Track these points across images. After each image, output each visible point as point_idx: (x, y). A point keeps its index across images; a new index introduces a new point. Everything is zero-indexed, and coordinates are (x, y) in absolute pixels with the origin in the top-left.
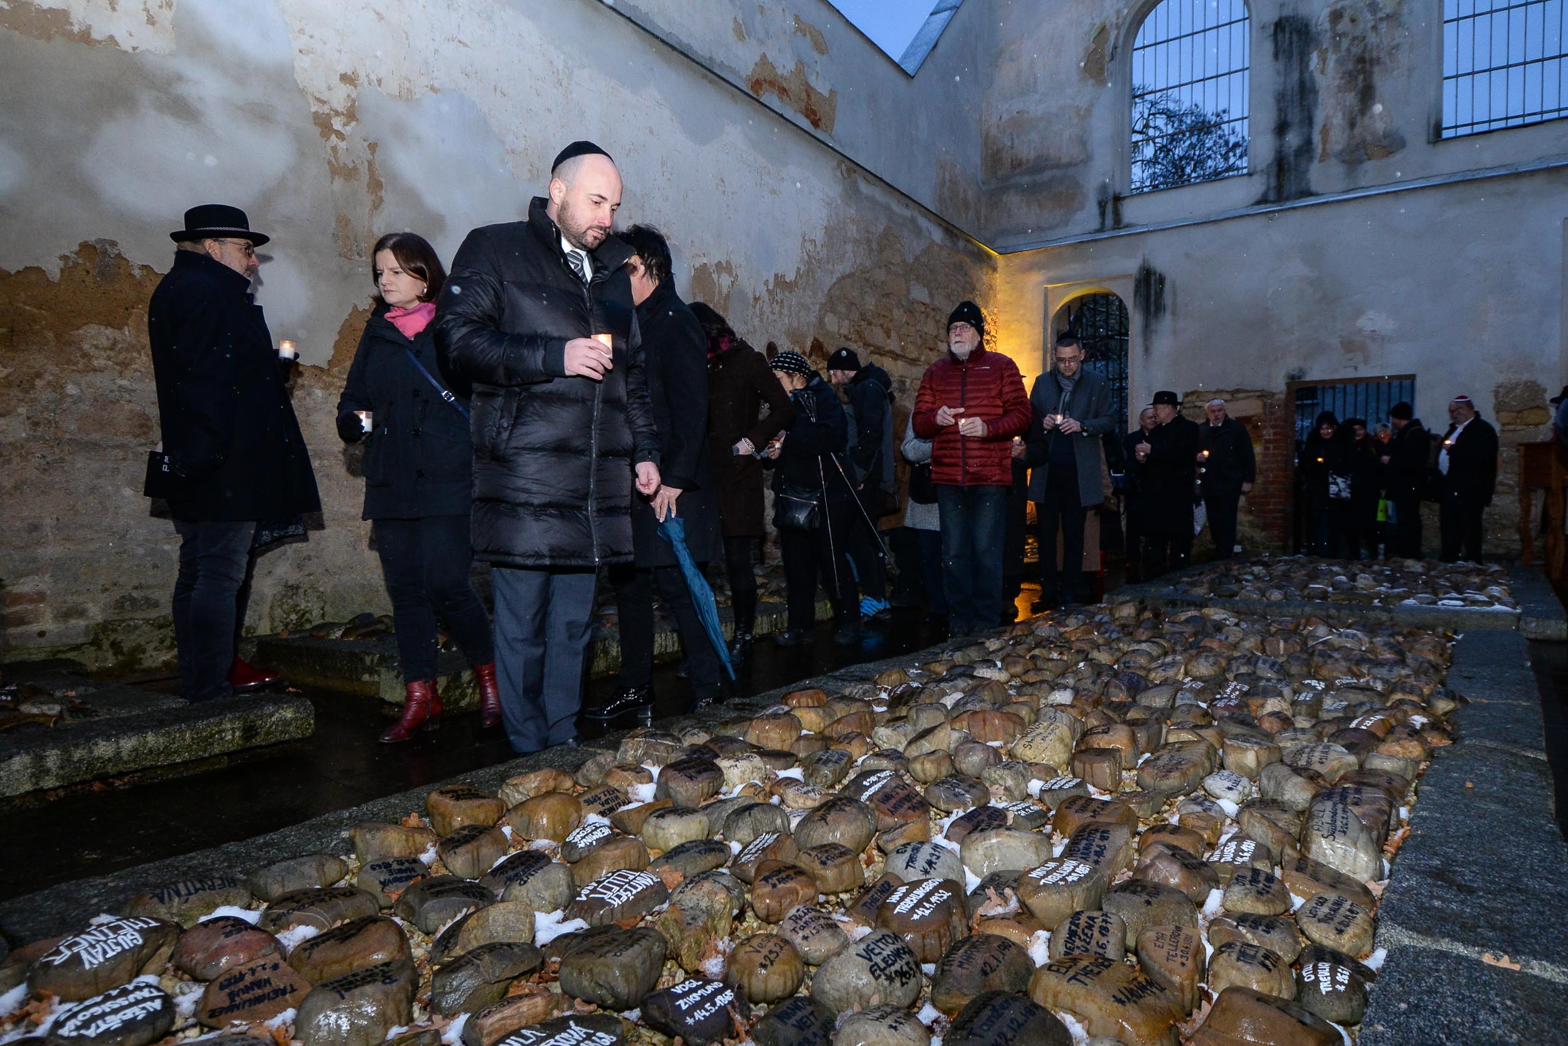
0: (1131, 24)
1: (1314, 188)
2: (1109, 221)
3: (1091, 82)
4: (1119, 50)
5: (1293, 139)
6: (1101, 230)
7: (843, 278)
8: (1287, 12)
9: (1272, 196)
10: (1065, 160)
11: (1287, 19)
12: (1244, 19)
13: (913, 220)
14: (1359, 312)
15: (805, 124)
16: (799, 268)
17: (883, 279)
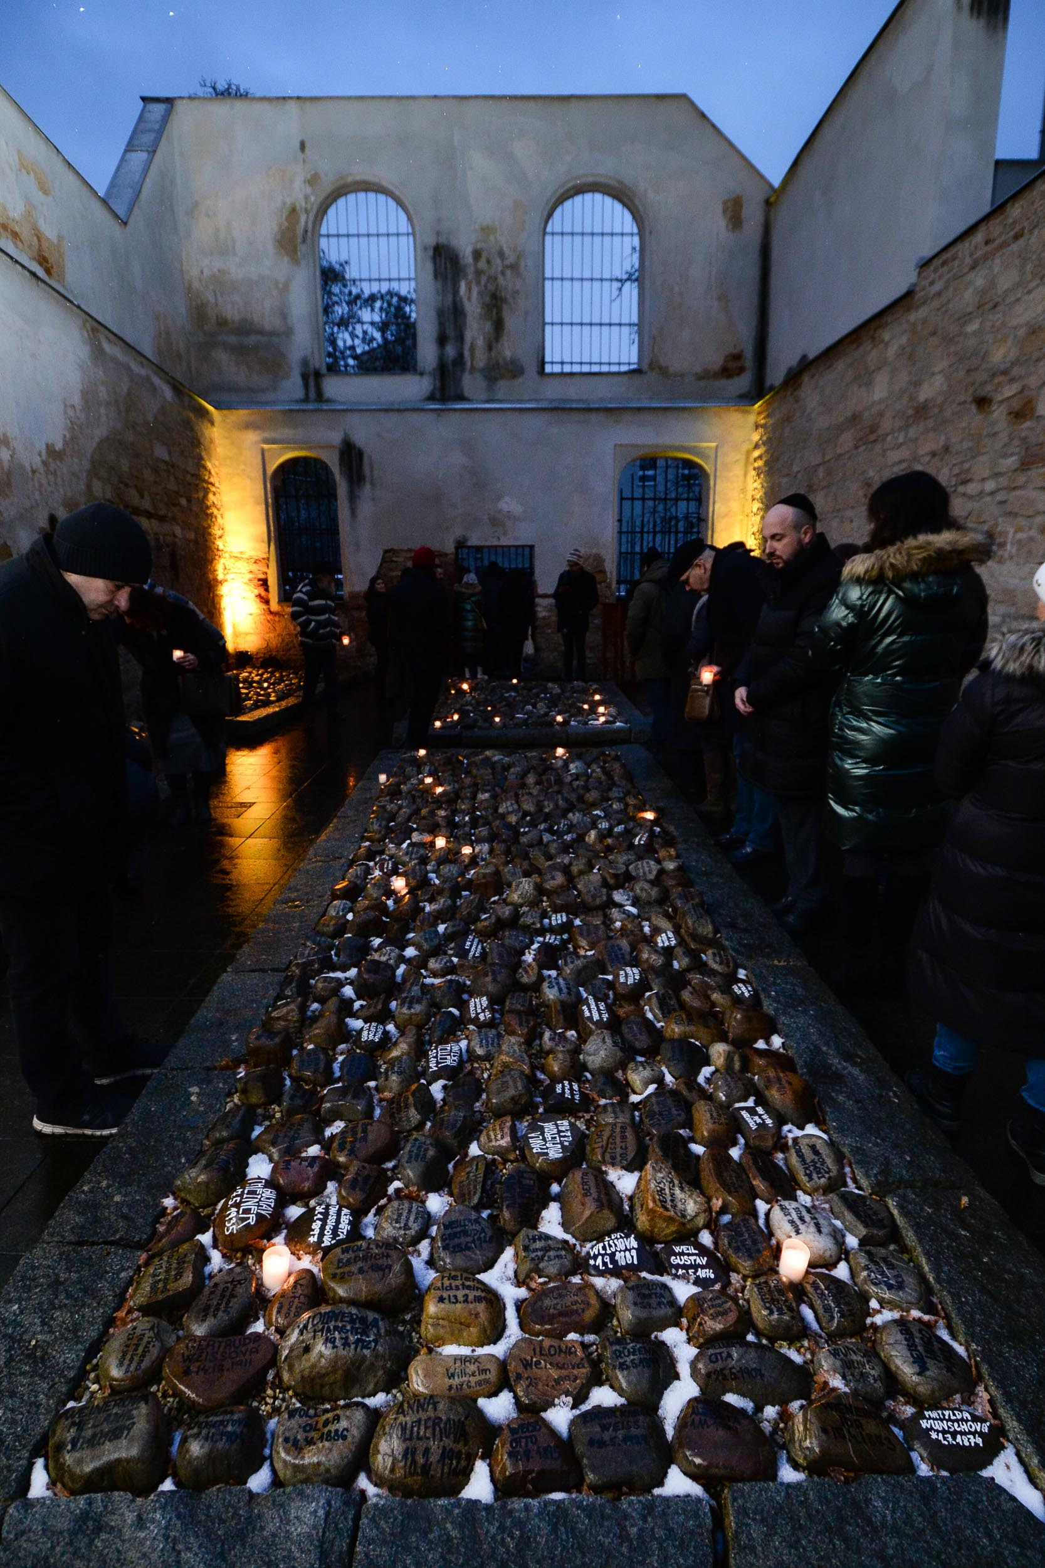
0: (318, 212)
1: (466, 394)
2: (312, 394)
3: (286, 259)
4: (309, 234)
5: (450, 351)
6: (306, 400)
7: (101, 442)
8: (443, 240)
9: (438, 395)
10: (268, 327)
11: (443, 246)
12: (408, 234)
13: (148, 378)
14: (499, 498)
15: (41, 273)
16: (65, 436)
17: (131, 439)
